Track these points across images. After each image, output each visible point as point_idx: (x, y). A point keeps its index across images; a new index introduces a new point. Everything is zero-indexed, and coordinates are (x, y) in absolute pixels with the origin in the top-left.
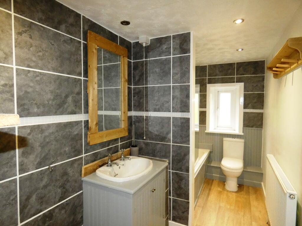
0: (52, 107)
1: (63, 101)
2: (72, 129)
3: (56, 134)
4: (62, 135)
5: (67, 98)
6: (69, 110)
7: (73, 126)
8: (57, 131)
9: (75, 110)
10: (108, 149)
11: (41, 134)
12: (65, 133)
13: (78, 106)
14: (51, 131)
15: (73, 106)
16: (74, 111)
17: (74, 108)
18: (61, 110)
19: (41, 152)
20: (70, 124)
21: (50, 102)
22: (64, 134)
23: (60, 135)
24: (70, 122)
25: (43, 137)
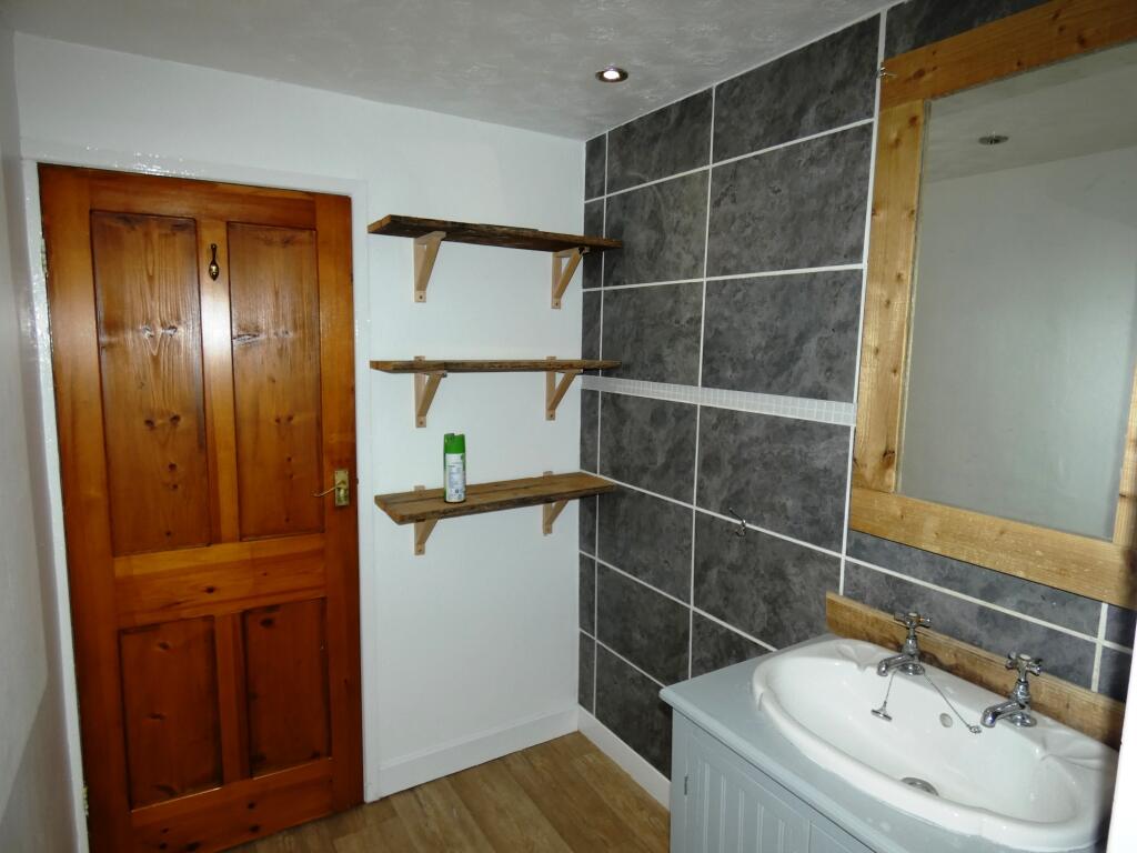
0: (761, 369)
1: (792, 354)
2: (808, 447)
3: (765, 445)
4: (779, 453)
5: (803, 343)
6: (807, 382)
7: (813, 439)
8: (768, 438)
9: (823, 384)
10: (982, 609)
11: (736, 434)
12: (789, 451)
13: (839, 372)
14: (755, 432)
15: (820, 371)
16: (820, 387)
17: (821, 378)
18: (782, 379)
19: (732, 476)
20: (804, 429)
21: (759, 356)
22: (784, 454)
23: (775, 452)
24: (806, 422)
25: (738, 442)
